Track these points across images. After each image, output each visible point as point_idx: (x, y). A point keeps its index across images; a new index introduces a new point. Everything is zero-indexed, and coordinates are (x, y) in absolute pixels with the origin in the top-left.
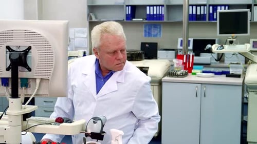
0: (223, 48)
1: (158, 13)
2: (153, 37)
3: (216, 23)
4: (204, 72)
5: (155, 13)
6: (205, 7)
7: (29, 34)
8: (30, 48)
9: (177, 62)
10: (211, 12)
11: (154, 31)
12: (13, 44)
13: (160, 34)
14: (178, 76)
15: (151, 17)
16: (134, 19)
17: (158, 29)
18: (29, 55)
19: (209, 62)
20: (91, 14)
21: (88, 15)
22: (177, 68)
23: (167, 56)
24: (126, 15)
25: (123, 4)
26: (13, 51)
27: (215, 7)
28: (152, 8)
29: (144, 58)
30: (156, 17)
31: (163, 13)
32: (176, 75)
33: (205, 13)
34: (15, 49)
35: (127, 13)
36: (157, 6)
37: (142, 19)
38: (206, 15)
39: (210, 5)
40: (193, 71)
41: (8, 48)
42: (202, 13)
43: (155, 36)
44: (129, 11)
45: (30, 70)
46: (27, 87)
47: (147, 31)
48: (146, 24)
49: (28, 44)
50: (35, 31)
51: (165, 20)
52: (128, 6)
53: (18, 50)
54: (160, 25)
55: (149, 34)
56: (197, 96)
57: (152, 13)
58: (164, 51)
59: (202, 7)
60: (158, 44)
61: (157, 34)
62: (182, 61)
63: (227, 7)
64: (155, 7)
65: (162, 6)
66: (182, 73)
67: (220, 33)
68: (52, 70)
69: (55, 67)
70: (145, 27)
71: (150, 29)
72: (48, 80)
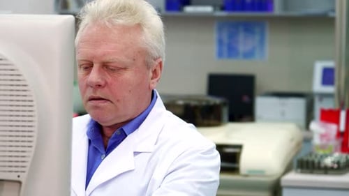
2: (241, 60)
9: (323, 131)
11: (244, 43)
13: (263, 51)
14: (326, 170)
16: (187, 9)
17: (257, 37)
22: (323, 147)
37: (211, 9)
43: (249, 55)
48: (222, 24)
51: (277, 11)
54: (260, 23)
55: (229, 50)
60: (257, 82)
62: (334, 127)
66: (338, 163)
68: (30, 153)
69: (36, 148)
70: (220, 29)
71: (232, 36)
72: (20, 183)
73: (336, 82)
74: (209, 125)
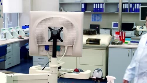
0: (143, 28)
1: (100, 8)
2: (97, 22)
3: (139, 13)
4: (131, 42)
5: (98, 7)
6: (128, 4)
7: (62, 20)
8: (62, 28)
9: (116, 36)
10: (131, 7)
11: (97, 18)
12: (52, 26)
13: (101, 20)
14: (118, 44)
15: (96, 10)
16: (86, 11)
17: (100, 17)
18: (62, 32)
19: (130, 36)
20: (61, 8)
21: (60, 9)
22: (116, 39)
23: (105, 32)
24: (82, 8)
25: (80, 2)
26: (52, 29)
27: (133, 4)
28: (96, 4)
29: (97, 33)
30: (99, 10)
31: (103, 8)
32: (116, 44)
33: (128, 8)
34: (53, 28)
35: (82, 7)
36: (99, 3)
37: (91, 11)
38: (128, 9)
39: (130, 3)
40: (126, 41)
41: (49, 28)
42: (126, 7)
43: (98, 21)
44: (83, 6)
45: (62, 41)
46: (60, 51)
47: (93, 18)
48: (93, 14)
49: (62, 26)
50: (66, 18)
51: (104, 12)
52: (83, 3)
53: (55, 29)
54: (101, 14)
55: (94, 20)
56: (129, 56)
57: (96, 8)
58: (104, 30)
59: (126, 4)
60: (100, 26)
61: (99, 19)
62: (118, 35)
63: (140, 4)
64: (98, 4)
65: (103, 3)
66: (120, 43)
67: (141, 20)
68: (75, 41)
69: (76, 39)
70: (92, 15)
71: (95, 17)
72: (73, 47)
73: (119, 26)
74: (93, 35)
